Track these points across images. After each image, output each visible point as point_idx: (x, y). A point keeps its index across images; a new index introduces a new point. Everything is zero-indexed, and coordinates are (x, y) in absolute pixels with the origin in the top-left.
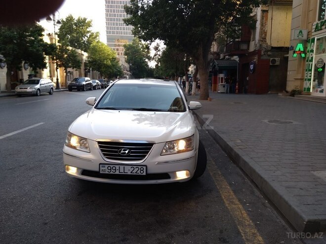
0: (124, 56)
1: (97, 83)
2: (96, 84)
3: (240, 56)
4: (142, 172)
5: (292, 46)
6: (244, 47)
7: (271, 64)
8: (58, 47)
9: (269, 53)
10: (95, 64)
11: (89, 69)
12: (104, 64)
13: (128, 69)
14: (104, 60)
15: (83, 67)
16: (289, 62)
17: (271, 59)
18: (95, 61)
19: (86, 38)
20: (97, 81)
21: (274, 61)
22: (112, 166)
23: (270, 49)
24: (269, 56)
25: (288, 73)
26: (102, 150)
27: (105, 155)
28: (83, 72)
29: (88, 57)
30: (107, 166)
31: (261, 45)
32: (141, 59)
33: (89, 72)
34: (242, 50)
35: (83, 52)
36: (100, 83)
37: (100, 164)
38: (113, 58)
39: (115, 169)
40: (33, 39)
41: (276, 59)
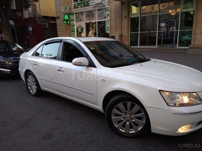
3: (15, 21)
5: (58, 16)
6: (19, 14)
7: (44, 27)
9: (41, 20)
16: (57, 26)
17: (43, 24)
21: (45, 25)
23: (41, 17)
24: (42, 21)
25: (58, 33)
31: (34, 14)
34: (19, 16)
41: (46, 24)
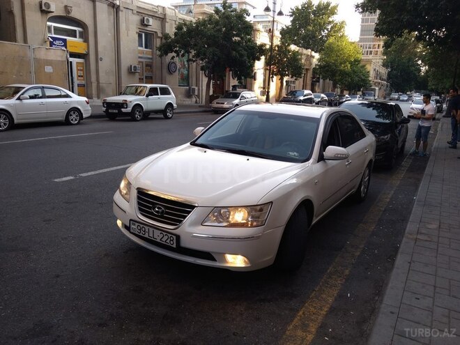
0: (382, 57)
1: (323, 98)
2: (320, 99)
4: (172, 243)
8: (277, 48)
10: (328, 71)
11: (319, 78)
12: (341, 71)
13: (385, 77)
14: (341, 64)
15: (310, 75)
18: (328, 66)
19: (326, 32)
20: (323, 95)
22: (142, 226)
26: (139, 203)
27: (140, 209)
28: (309, 82)
29: (319, 60)
30: (137, 224)
32: (410, 60)
33: (319, 82)
35: (313, 53)
36: (326, 98)
37: (131, 220)
38: (355, 61)
39: (144, 231)
40: (239, 39)
